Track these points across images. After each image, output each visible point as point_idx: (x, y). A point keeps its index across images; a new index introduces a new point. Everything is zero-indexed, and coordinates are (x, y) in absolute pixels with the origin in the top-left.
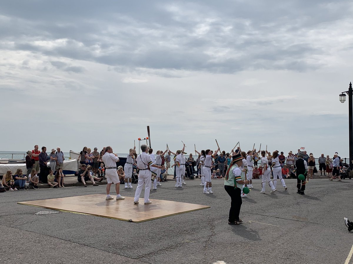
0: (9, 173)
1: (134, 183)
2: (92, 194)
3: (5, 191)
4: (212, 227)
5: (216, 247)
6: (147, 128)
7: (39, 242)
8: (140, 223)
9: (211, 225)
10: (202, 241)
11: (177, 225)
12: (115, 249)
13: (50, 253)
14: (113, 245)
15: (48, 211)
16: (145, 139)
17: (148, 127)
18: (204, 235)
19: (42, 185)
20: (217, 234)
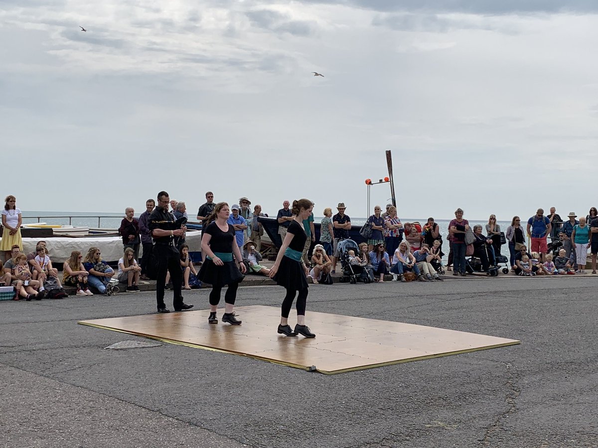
0: (76, 257)
1: (352, 283)
2: (246, 305)
3: (67, 296)
4: (513, 391)
5: (511, 443)
6: (387, 155)
7: (90, 413)
8: (334, 376)
9: (512, 387)
10: (478, 426)
11: (425, 384)
12: (257, 437)
13: (104, 440)
14: (257, 424)
15: (138, 340)
16: (381, 181)
17: (389, 154)
18: (487, 412)
19: (146, 283)
20: (523, 409)
